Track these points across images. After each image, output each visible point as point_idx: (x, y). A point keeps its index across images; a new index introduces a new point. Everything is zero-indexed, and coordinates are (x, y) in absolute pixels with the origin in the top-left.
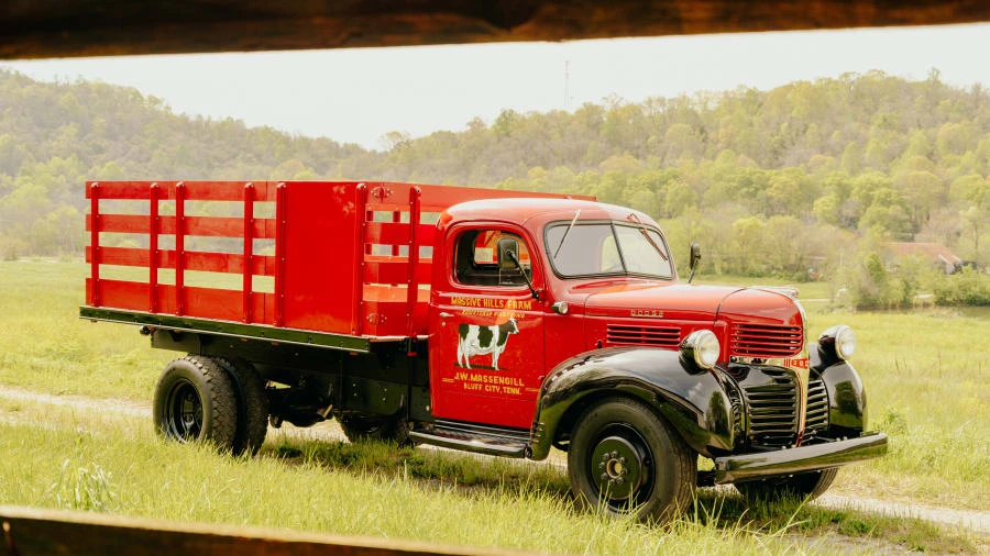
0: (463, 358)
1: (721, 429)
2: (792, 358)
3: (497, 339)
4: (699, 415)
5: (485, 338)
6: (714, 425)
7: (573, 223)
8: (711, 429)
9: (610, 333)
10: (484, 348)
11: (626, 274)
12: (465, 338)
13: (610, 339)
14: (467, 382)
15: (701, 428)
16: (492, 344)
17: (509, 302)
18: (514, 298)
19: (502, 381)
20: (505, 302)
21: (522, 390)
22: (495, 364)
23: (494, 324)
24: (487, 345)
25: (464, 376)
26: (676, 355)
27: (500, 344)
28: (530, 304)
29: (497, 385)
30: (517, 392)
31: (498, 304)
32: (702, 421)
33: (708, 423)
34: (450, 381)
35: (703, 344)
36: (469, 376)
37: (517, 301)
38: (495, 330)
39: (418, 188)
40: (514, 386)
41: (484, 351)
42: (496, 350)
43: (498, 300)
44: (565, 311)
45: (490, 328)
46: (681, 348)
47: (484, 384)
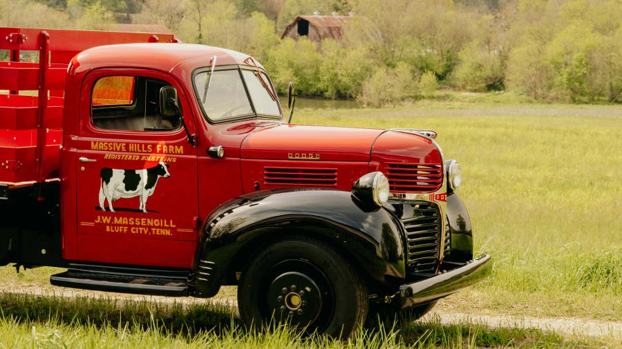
0: (106, 201)
1: (393, 258)
2: (436, 193)
3: (145, 183)
4: (377, 247)
5: (131, 182)
6: (388, 254)
7: (213, 69)
8: (386, 258)
9: (267, 175)
10: (130, 192)
11: (256, 116)
12: (107, 182)
13: (267, 180)
14: (110, 225)
15: (379, 258)
16: (139, 187)
17: (158, 146)
18: (163, 142)
19: (150, 222)
20: (154, 146)
21: (172, 230)
22: (143, 206)
23: (142, 168)
24: (134, 188)
25: (106, 220)
26: (347, 195)
27: (148, 187)
28: (181, 148)
29: (145, 227)
30: (168, 233)
31: (146, 148)
32: (379, 252)
33: (383, 253)
34: (91, 224)
35: (380, 185)
36: (112, 220)
37: (168, 145)
38: (144, 174)
39: (45, 32)
40: (163, 228)
41: (130, 194)
42: (144, 193)
43: (146, 145)
44: (222, 155)
45: (137, 172)
46: (354, 188)
47: (129, 226)
